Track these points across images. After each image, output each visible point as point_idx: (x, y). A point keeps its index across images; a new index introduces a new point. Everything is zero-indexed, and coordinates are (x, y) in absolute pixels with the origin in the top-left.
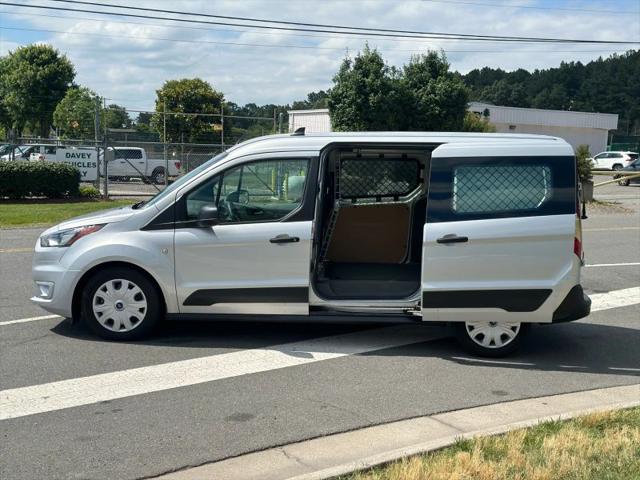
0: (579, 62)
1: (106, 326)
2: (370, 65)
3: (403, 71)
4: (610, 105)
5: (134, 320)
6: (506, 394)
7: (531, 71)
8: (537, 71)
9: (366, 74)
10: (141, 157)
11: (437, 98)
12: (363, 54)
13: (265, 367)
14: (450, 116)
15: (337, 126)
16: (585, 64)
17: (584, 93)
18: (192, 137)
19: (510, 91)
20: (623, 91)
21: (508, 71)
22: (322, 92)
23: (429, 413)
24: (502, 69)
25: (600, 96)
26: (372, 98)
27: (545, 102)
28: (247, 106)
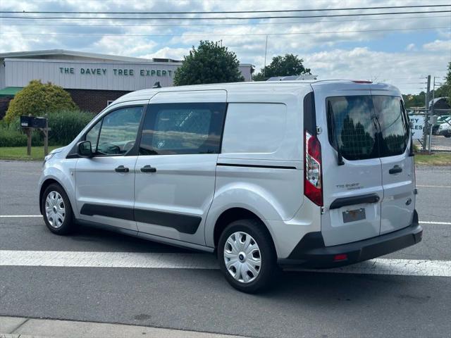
1: (50, 222)
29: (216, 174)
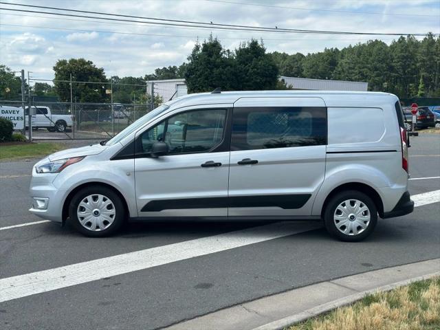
0: (336, 49)
1: (86, 227)
2: (212, 49)
3: (235, 52)
4: (357, 77)
5: (106, 223)
6: (371, 265)
7: (306, 55)
8: (309, 54)
9: (210, 55)
10: (47, 113)
11: (259, 71)
12: (207, 41)
13: (204, 252)
14: (268, 84)
15: (191, 90)
16: (340, 49)
17: (340, 69)
18: (82, 99)
19: (292, 68)
20: (366, 67)
21: (290, 54)
22: (165, 68)
23: (328, 279)
24: (286, 53)
25: (350, 71)
26: (216, 71)
27: (315, 75)
28: (113, 78)
29: (326, 160)
